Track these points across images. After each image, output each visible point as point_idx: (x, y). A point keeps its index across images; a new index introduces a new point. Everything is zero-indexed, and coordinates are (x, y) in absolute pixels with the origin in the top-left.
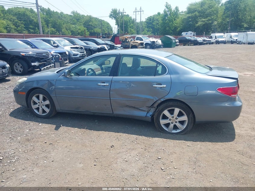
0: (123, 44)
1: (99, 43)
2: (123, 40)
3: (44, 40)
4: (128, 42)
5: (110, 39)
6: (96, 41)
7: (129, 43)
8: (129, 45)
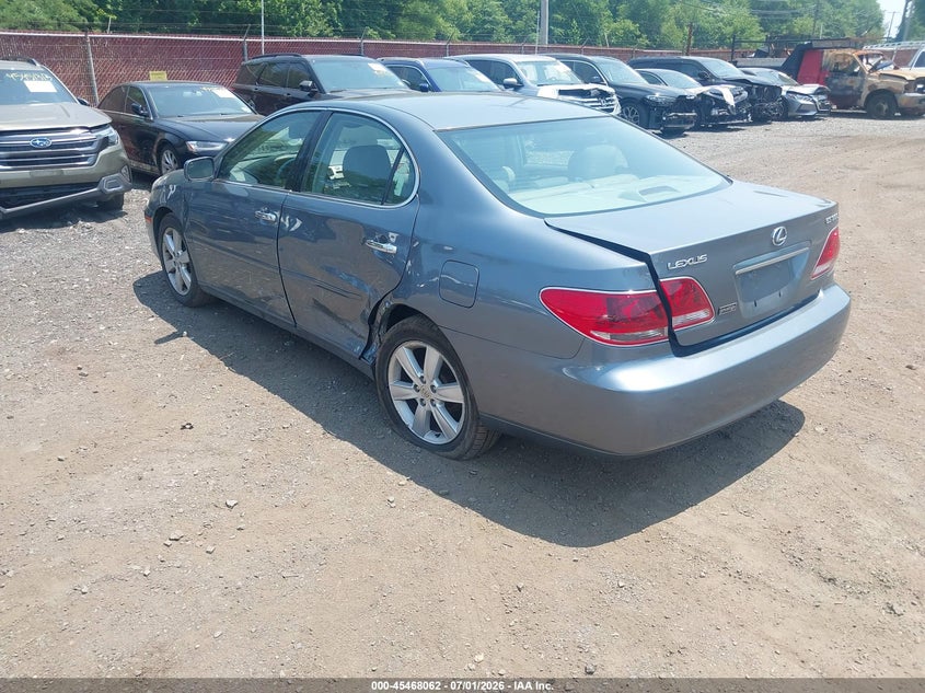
0: (835, 81)
1: (713, 76)
2: (837, 64)
3: (476, 64)
4: (856, 74)
5: (780, 62)
6: (706, 69)
7: (863, 81)
8: (861, 86)
